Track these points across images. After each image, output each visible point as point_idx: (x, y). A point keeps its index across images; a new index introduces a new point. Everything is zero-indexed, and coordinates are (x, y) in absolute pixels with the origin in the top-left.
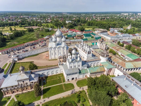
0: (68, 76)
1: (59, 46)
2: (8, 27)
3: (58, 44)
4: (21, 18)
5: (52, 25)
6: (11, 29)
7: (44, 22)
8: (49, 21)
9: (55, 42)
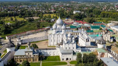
0: (63, 56)
1: (59, 33)
2: (8, 17)
3: (58, 32)
4: (20, 8)
5: (55, 16)
6: (12, 19)
7: (46, 13)
8: (52, 11)
9: (55, 29)
